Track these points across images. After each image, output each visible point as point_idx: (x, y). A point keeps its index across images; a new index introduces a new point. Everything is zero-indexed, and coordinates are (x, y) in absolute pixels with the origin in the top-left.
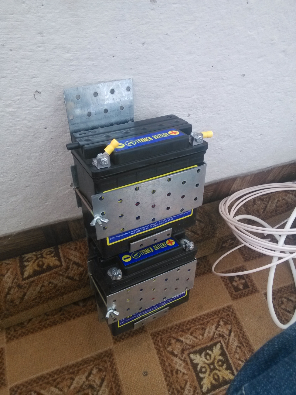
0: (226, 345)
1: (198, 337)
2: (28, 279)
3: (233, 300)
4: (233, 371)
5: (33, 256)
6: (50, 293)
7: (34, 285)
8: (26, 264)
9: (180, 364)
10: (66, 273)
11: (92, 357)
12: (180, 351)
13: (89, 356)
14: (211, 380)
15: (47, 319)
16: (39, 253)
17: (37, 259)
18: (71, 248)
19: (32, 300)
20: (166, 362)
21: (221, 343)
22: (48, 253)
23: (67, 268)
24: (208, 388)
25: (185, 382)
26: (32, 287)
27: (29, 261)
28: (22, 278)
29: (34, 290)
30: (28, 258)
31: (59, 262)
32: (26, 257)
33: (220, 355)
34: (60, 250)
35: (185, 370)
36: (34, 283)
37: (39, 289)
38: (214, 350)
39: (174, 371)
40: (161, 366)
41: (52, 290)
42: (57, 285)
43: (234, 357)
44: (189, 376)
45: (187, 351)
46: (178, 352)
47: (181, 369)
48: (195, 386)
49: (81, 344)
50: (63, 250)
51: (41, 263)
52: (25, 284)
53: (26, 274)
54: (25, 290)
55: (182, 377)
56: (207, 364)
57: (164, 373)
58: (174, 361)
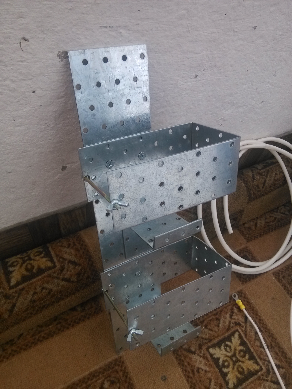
0: (244, 333)
1: (214, 329)
2: (16, 287)
3: (243, 284)
4: (256, 360)
5: (19, 260)
6: (44, 300)
7: (25, 293)
8: (11, 269)
9: (200, 361)
10: (62, 274)
11: (100, 368)
12: (197, 347)
13: (96, 367)
14: (236, 373)
15: (42, 331)
16: (25, 255)
17: (24, 262)
18: (63, 245)
19: (24, 312)
20: (185, 361)
21: (239, 332)
22: (37, 254)
23: (62, 269)
24: (234, 383)
25: (208, 380)
26: (22, 295)
27: (14, 266)
28: (8, 286)
29: (25, 300)
30: (13, 262)
31: (51, 263)
32: (10, 261)
33: (240, 345)
34: (50, 249)
35: (206, 367)
36: (24, 291)
37: (31, 297)
38: (233, 341)
39: (195, 370)
40: (180, 367)
41: (46, 297)
42: (51, 290)
43: (255, 345)
44: (212, 373)
45: (205, 346)
46: (195, 349)
47: (202, 366)
48: (220, 383)
49: (85, 355)
50: (54, 249)
51: (29, 266)
52: (14, 293)
53: (13, 282)
54: (14, 300)
55: (205, 375)
56: (228, 357)
57: (185, 374)
58: (193, 359)
